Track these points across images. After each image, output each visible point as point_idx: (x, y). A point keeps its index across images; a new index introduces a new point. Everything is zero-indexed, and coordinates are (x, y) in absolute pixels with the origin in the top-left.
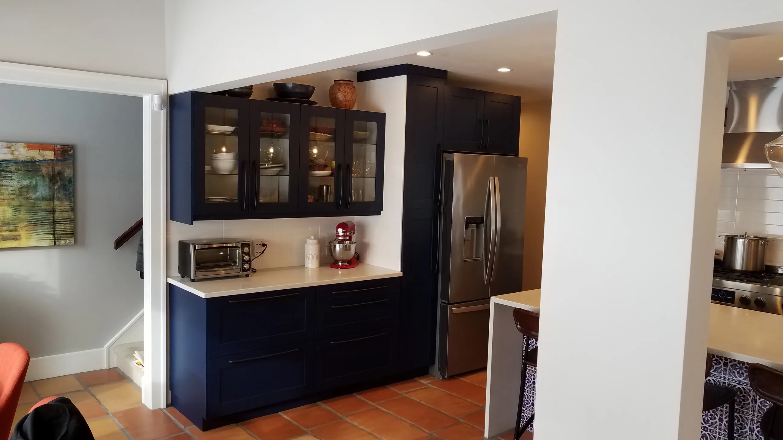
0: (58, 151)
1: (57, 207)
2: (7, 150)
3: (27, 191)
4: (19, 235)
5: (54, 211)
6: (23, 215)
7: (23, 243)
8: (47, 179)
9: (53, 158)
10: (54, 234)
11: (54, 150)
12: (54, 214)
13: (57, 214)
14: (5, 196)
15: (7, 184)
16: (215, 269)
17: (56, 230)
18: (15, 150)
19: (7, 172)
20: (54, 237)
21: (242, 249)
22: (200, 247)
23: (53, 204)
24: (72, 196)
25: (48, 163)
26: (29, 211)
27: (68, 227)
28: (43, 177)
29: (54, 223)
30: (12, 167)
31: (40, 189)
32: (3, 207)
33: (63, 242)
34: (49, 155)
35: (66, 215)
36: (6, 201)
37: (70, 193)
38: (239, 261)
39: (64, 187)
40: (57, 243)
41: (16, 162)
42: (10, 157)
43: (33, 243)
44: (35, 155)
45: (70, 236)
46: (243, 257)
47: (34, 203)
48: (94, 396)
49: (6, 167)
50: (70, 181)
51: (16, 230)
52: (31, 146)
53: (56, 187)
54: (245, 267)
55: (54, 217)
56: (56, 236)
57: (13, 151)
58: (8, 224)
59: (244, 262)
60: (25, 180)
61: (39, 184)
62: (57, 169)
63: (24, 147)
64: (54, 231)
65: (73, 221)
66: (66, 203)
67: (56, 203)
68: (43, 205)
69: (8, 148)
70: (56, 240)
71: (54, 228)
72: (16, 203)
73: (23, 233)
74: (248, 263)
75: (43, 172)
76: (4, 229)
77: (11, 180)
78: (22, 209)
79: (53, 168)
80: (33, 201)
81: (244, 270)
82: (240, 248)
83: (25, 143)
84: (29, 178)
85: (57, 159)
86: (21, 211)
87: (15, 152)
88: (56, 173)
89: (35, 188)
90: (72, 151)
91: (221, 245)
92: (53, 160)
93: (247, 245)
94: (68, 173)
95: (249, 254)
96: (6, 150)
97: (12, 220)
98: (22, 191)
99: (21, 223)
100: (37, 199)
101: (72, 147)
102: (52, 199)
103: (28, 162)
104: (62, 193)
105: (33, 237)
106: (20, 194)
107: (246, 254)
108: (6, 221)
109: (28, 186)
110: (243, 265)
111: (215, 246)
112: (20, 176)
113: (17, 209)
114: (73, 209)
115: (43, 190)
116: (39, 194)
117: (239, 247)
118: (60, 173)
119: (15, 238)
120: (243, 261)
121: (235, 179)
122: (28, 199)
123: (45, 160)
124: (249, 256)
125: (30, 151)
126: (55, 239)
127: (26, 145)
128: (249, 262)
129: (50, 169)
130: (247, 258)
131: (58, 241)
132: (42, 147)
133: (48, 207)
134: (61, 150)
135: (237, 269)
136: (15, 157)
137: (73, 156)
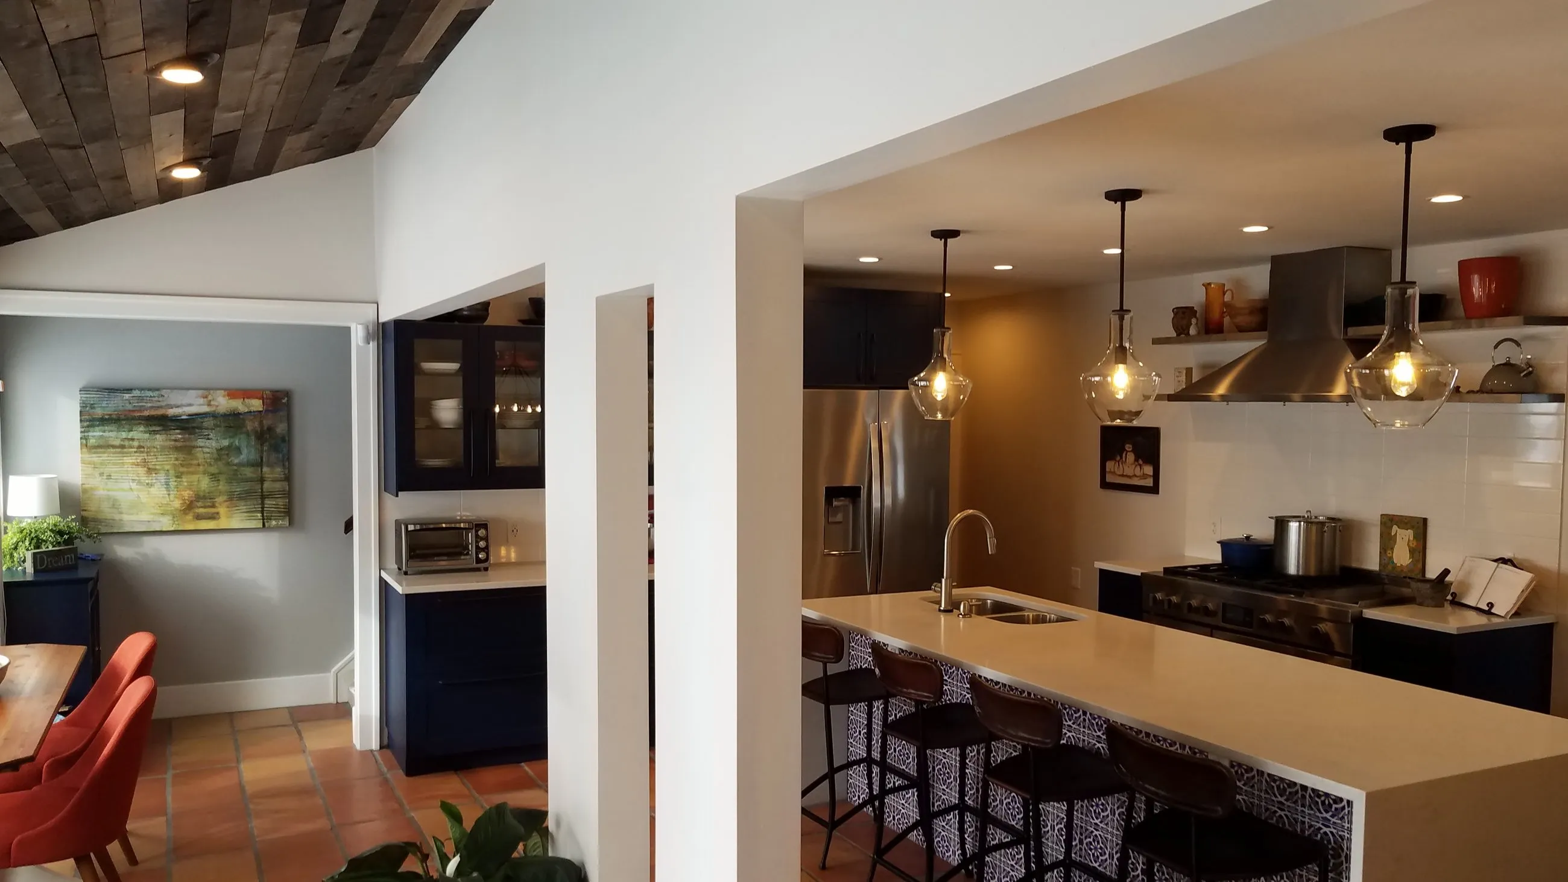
0: (267, 399)
1: (267, 476)
2: (202, 399)
3: (227, 454)
4: (218, 513)
5: (262, 480)
6: (223, 486)
7: (223, 523)
8: (253, 437)
9: (261, 409)
10: (262, 512)
11: (262, 398)
12: (262, 484)
13: (266, 485)
14: (200, 461)
15: (202, 444)
16: (435, 558)
17: (265, 506)
18: (213, 400)
19: (202, 429)
20: (263, 516)
21: (477, 531)
22: (418, 527)
23: (261, 471)
24: (287, 461)
25: (254, 416)
26: (230, 481)
27: (281, 502)
28: (248, 434)
29: (263, 497)
30: (209, 422)
31: (245, 451)
32: (198, 476)
33: (274, 523)
34: (256, 404)
35: (278, 486)
36: (201, 467)
37: (283, 456)
38: (472, 548)
39: (275, 448)
40: (266, 524)
41: (214, 415)
42: (205, 409)
43: (235, 523)
44: (238, 405)
45: (282, 515)
46: (477, 542)
47: (236, 470)
48: (299, 733)
49: (202, 422)
50: (283, 440)
51: (213, 506)
52: (233, 394)
53: (265, 448)
54: (480, 556)
55: (262, 489)
56: (265, 514)
57: (210, 401)
58: (204, 498)
59: (478, 549)
60: (225, 439)
61: (244, 445)
62: (267, 423)
63: (224, 396)
64: (263, 508)
65: (289, 494)
66: (279, 470)
67: (265, 469)
68: (248, 472)
69: (204, 398)
70: (265, 521)
71: (263, 503)
72: (213, 470)
73: (222, 510)
74: (484, 551)
75: (249, 428)
76: (199, 504)
77: (208, 439)
78: (222, 477)
79: (261, 422)
80: (235, 468)
81: (479, 561)
82: (474, 531)
83: (225, 390)
84: (230, 437)
85: (266, 411)
86: (219, 480)
87: (212, 403)
88: (265, 428)
89: (238, 450)
90: (286, 399)
91: (453, 526)
92: (261, 411)
93: (485, 526)
94: (281, 428)
95: (486, 539)
96: (202, 401)
97: (209, 493)
98: (222, 454)
99: (221, 498)
100: (240, 465)
101: (287, 394)
102: (259, 464)
103: (230, 415)
104: (274, 456)
105: (235, 515)
106: (219, 459)
107: (482, 539)
108: (202, 494)
109: (229, 447)
110: (477, 554)
111: (444, 525)
112: (220, 434)
113: (214, 477)
114: (288, 478)
115: (248, 453)
116: (243, 457)
117: (473, 529)
118: (270, 429)
119: (214, 517)
120: (477, 547)
121: (460, 436)
122: (228, 464)
123: (251, 412)
124: (487, 541)
125: (231, 401)
126: (263, 519)
127: (226, 393)
128: (486, 550)
129: (256, 424)
130: (482, 544)
131: (268, 522)
132: (246, 394)
133: (254, 476)
134: (271, 397)
135: (469, 560)
136: (213, 409)
137: (289, 406)
